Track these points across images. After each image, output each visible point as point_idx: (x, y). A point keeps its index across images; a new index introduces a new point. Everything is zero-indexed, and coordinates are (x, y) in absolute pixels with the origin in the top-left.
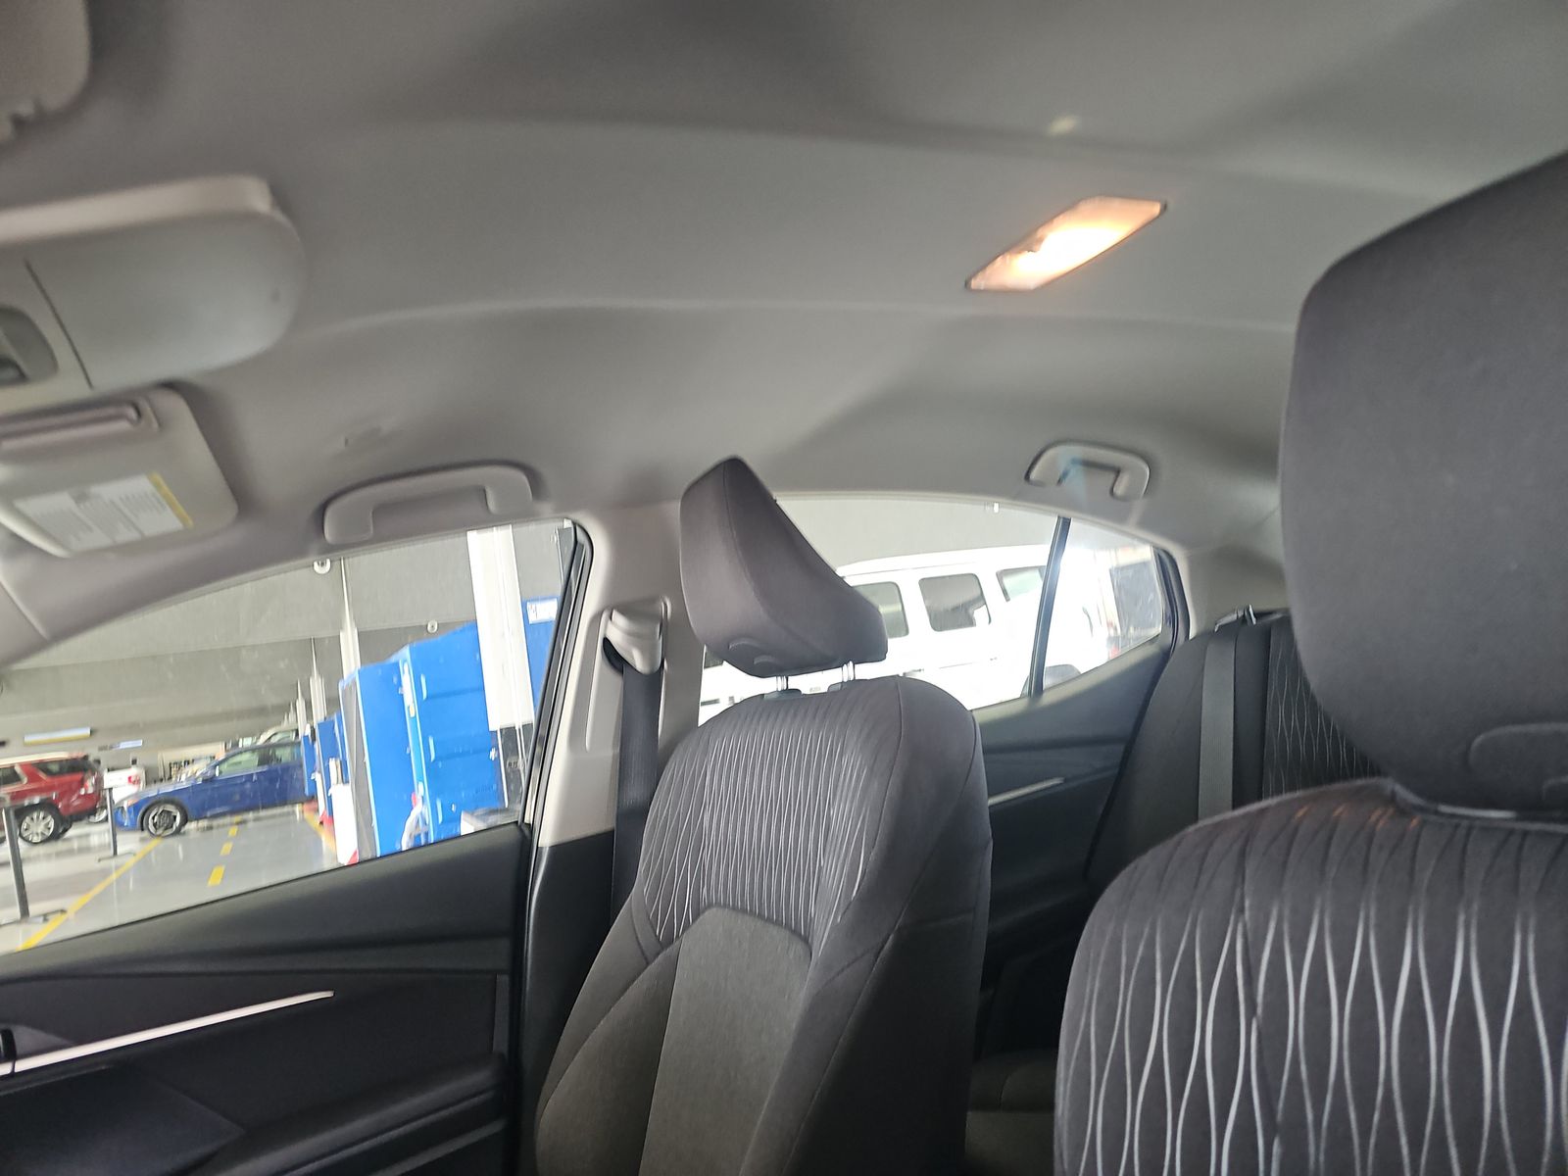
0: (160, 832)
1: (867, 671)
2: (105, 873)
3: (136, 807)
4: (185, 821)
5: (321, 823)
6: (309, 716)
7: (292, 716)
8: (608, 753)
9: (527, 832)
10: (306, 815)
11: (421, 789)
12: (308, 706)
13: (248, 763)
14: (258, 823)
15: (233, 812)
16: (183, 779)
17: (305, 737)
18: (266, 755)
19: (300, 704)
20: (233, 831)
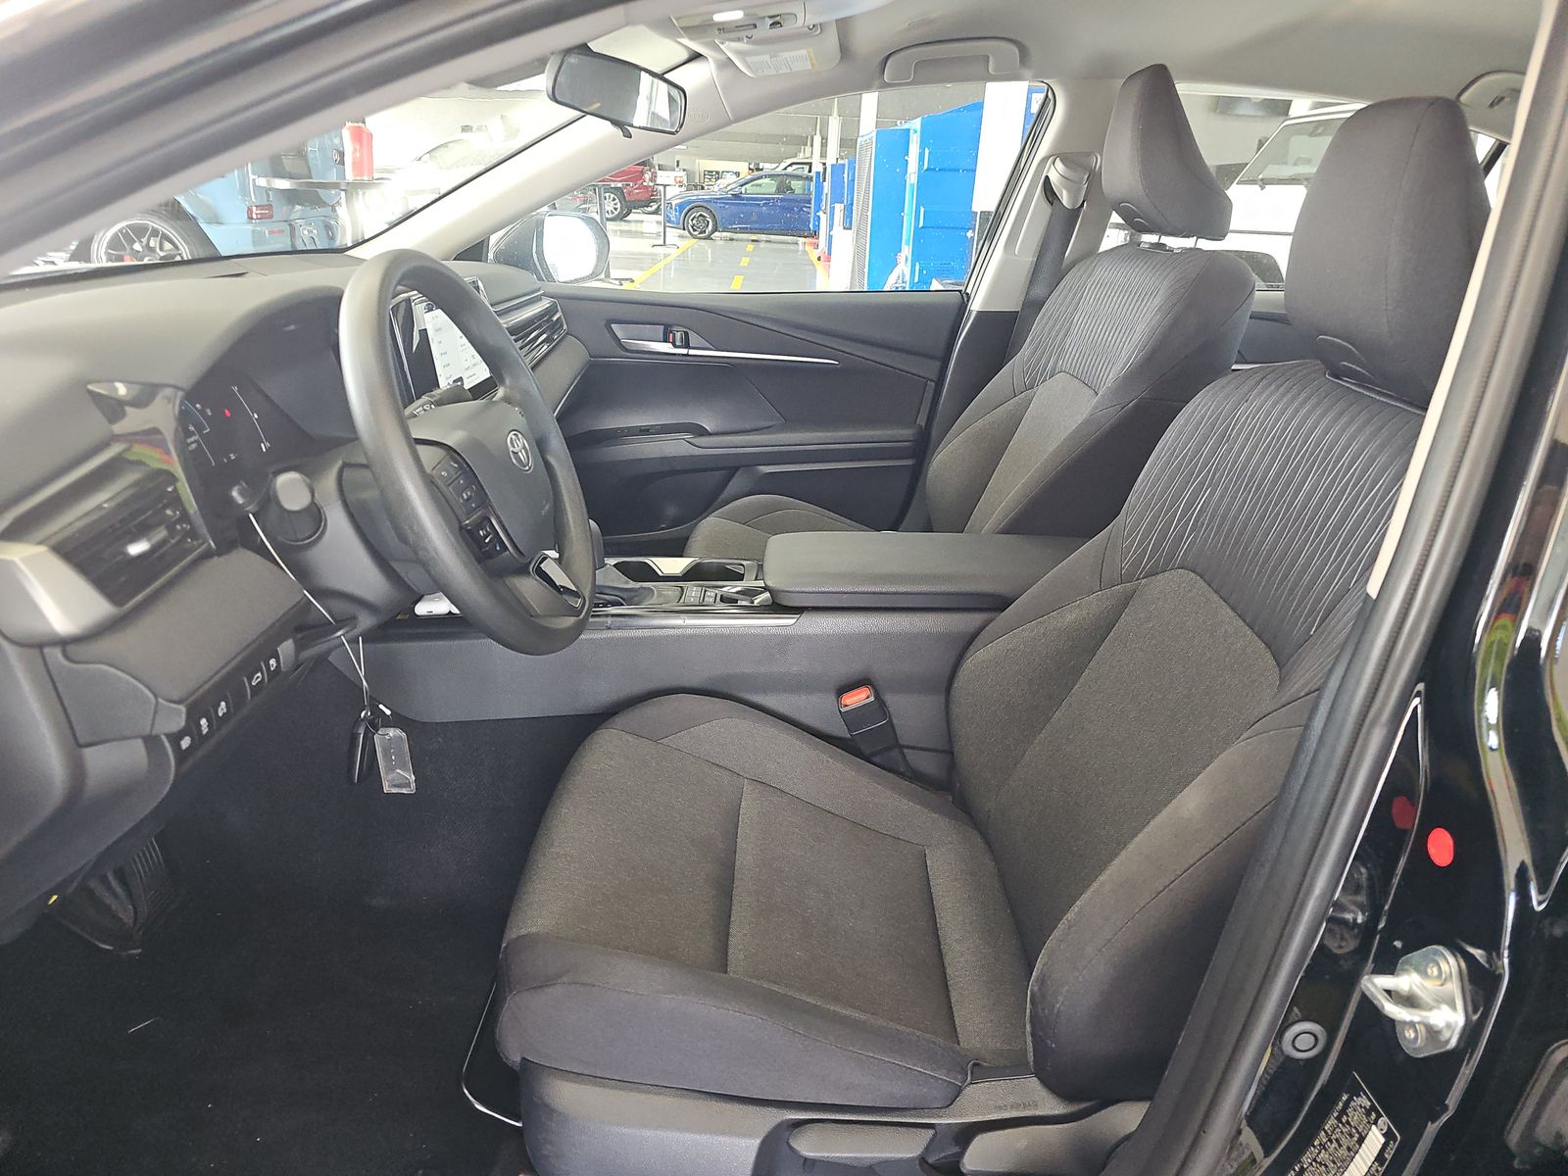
0: (696, 233)
1: (1205, 245)
2: (654, 259)
3: (681, 206)
4: (715, 230)
5: (819, 259)
6: (823, 155)
7: (808, 149)
8: (1029, 259)
9: (966, 299)
10: (807, 248)
11: (906, 251)
12: (824, 144)
13: (768, 187)
14: (768, 245)
15: (752, 231)
16: (717, 189)
17: (818, 173)
18: (783, 182)
19: (817, 139)
20: (750, 247)
